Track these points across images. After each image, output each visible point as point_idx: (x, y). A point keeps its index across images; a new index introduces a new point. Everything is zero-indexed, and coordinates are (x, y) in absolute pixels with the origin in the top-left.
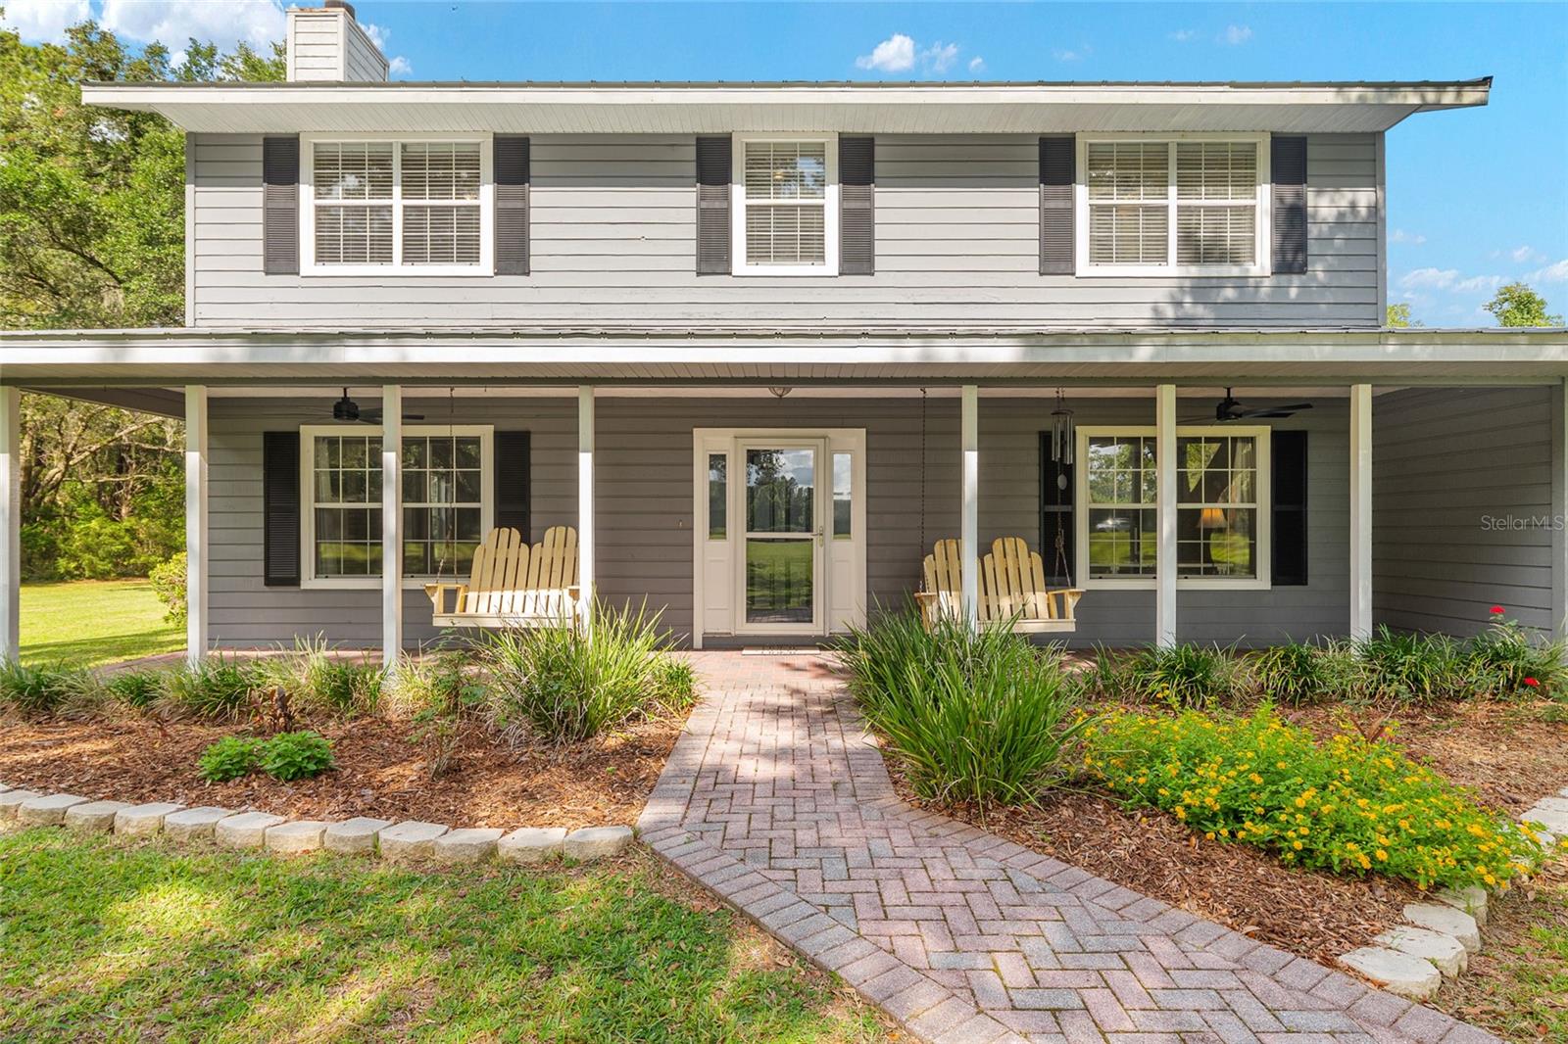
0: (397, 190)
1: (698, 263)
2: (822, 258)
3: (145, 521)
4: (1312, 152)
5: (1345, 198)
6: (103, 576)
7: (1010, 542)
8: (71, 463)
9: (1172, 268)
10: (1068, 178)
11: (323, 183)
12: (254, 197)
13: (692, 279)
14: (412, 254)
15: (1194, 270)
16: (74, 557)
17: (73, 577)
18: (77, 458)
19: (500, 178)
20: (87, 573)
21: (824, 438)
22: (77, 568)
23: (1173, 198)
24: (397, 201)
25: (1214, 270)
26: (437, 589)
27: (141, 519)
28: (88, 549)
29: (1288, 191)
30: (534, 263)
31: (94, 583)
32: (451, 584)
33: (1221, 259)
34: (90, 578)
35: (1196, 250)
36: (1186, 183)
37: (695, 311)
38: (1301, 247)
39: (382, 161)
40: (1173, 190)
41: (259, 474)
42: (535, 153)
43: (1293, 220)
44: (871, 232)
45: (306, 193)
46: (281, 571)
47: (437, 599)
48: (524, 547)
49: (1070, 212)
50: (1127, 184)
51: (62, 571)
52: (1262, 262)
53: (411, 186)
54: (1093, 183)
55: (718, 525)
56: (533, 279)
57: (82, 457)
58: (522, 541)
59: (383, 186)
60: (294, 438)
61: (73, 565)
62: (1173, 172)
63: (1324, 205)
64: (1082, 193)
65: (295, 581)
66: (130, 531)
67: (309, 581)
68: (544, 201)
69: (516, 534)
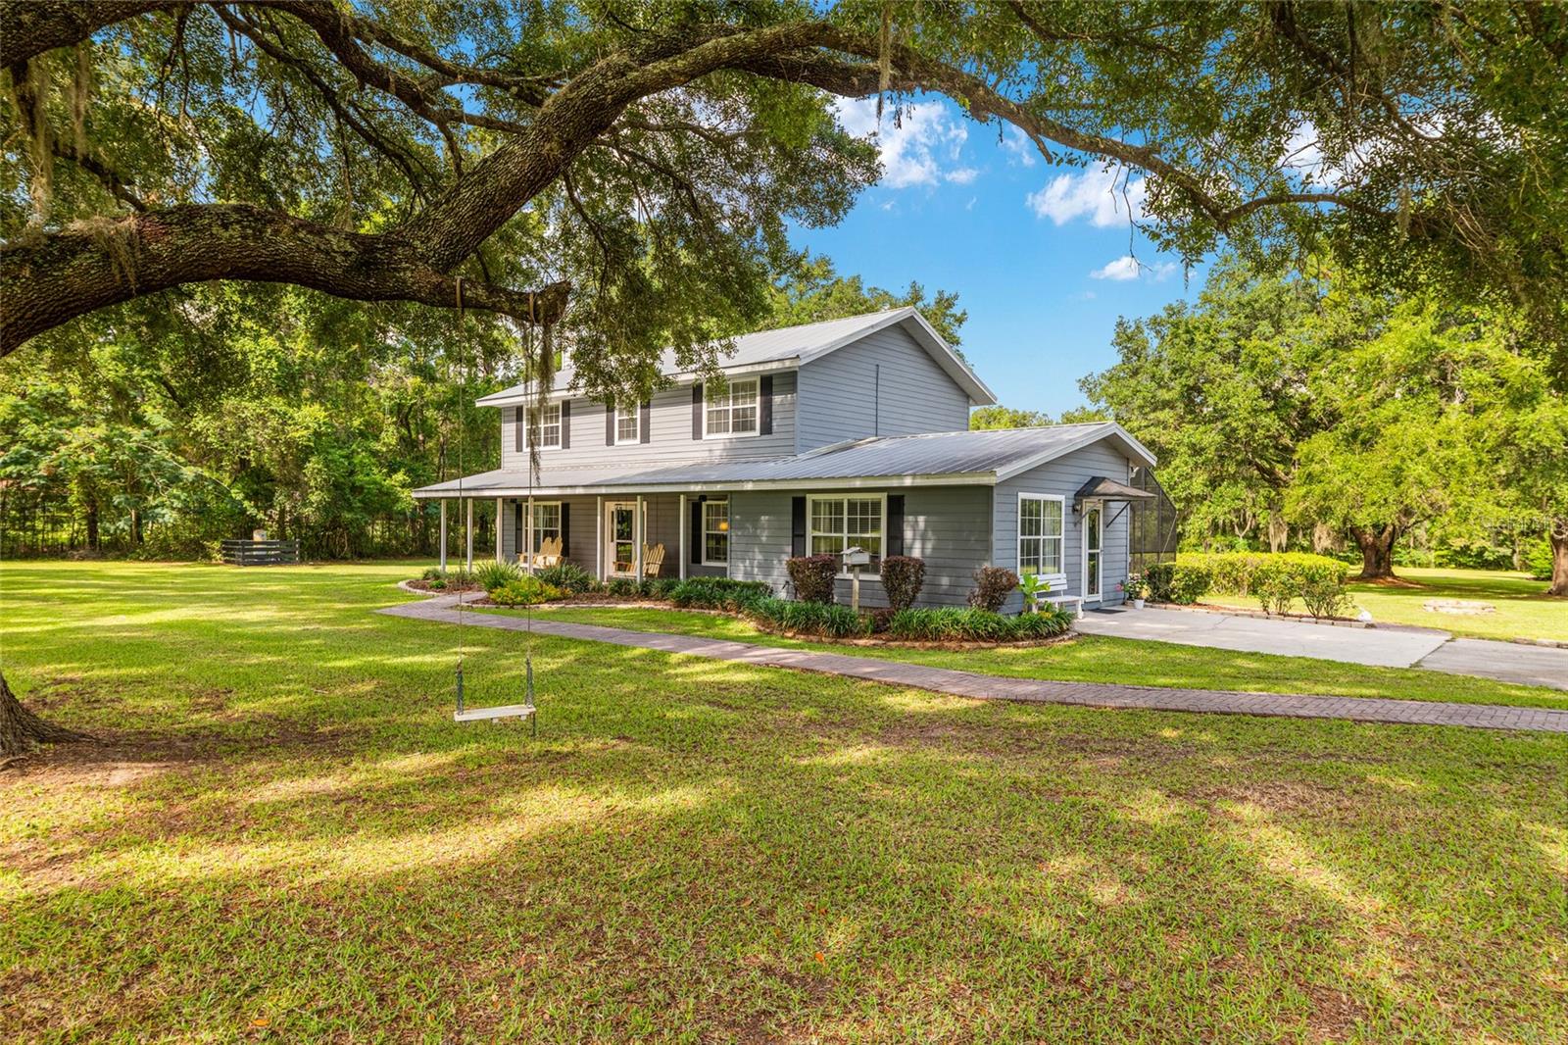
0: (542, 422)
1: (607, 442)
2: (636, 436)
4: (775, 381)
9: (730, 435)
10: (701, 401)
12: (514, 427)
13: (606, 448)
14: (546, 442)
19: (563, 415)
21: (636, 505)
23: (731, 406)
24: (542, 426)
25: (742, 434)
29: (767, 399)
30: (571, 445)
33: (746, 429)
35: (740, 425)
36: (735, 399)
38: (770, 423)
40: (731, 402)
41: (514, 517)
42: (571, 406)
43: (768, 409)
44: (649, 427)
45: (524, 425)
46: (519, 549)
49: (701, 414)
52: (757, 429)
53: (546, 420)
54: (708, 401)
56: (571, 450)
62: (731, 395)
63: (778, 404)
64: (704, 406)
68: (573, 421)
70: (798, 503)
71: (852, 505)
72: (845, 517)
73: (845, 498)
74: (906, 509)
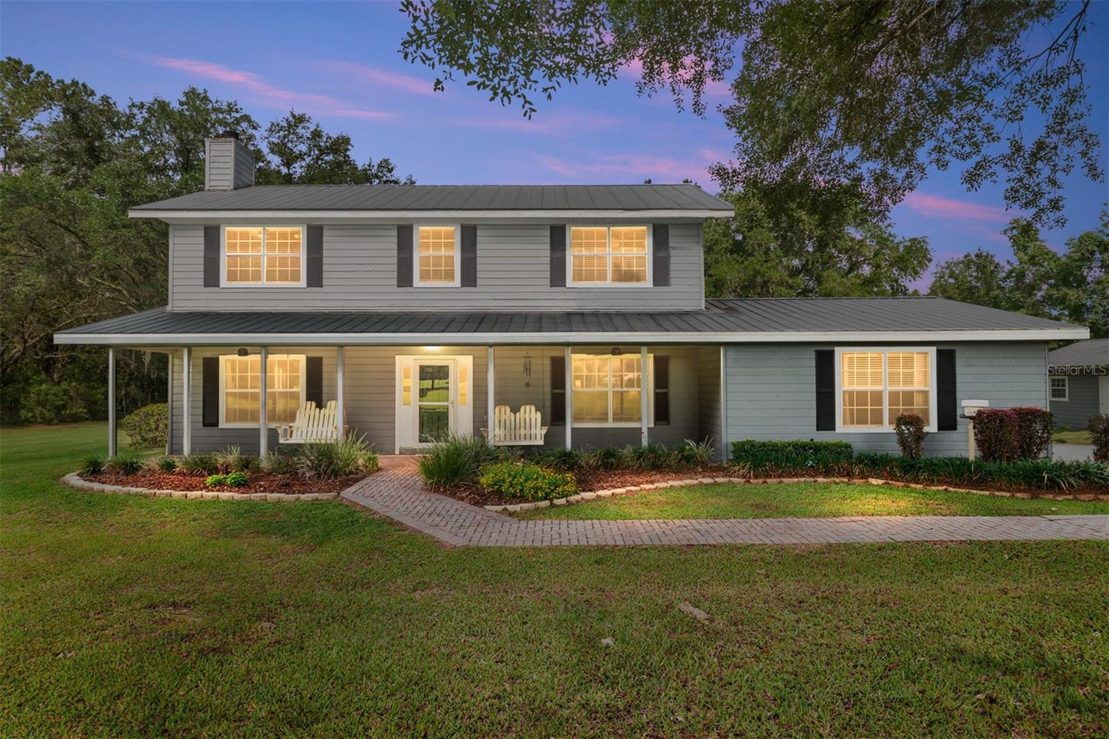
1: (398, 282)
2: (453, 278)
3: (74, 384)
4: (671, 232)
6: (48, 422)
7: (528, 407)
8: (27, 345)
9: (609, 284)
10: (563, 243)
11: (231, 247)
13: (396, 289)
14: (270, 277)
15: (618, 285)
16: (30, 410)
17: (30, 422)
18: (31, 342)
19: (309, 244)
20: (39, 420)
21: (454, 360)
22: (32, 417)
23: (609, 252)
24: (263, 254)
25: (627, 284)
26: (282, 428)
27: (71, 382)
28: (40, 403)
30: (325, 282)
31: (42, 427)
32: (287, 426)
33: (631, 278)
34: (40, 423)
35: (622, 275)
37: (397, 303)
38: (667, 272)
40: (609, 249)
42: (325, 233)
44: (475, 268)
45: (223, 251)
47: (282, 431)
48: (318, 409)
49: (563, 258)
50: (589, 247)
51: (23, 417)
52: (648, 281)
54: (573, 245)
56: (324, 289)
57: (34, 341)
58: (317, 407)
59: (257, 248)
60: (216, 360)
61: (30, 415)
62: (609, 241)
64: (568, 250)
65: (216, 424)
66: (66, 392)
67: (223, 425)
68: (329, 253)
69: (314, 404)
71: (892, 360)
72: (886, 370)
73: (885, 352)
74: (957, 362)
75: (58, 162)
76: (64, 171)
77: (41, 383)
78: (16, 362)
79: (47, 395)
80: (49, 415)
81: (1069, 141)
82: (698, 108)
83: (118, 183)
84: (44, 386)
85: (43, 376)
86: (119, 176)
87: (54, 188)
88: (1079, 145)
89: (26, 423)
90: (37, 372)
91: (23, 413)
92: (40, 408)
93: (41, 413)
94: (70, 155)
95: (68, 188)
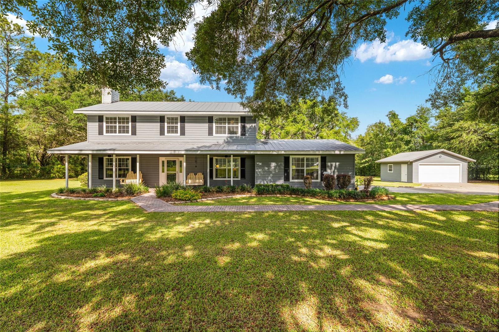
0: (117, 123)
1: (160, 134)
2: (178, 133)
4: (246, 119)
5: (251, 125)
7: (199, 173)
9: (227, 135)
10: (212, 122)
11: (107, 122)
12: (97, 124)
13: (159, 136)
14: (120, 132)
15: (230, 135)
16: (54, 174)
19: (132, 122)
21: (178, 159)
23: (227, 125)
24: (117, 125)
25: (232, 135)
26: (121, 179)
28: (57, 172)
29: (243, 124)
30: (137, 134)
32: (123, 179)
33: (234, 133)
35: (231, 132)
36: (229, 123)
37: (160, 140)
38: (245, 131)
39: (115, 119)
40: (227, 124)
41: (98, 163)
42: (137, 118)
43: (243, 128)
44: (185, 129)
45: (104, 124)
46: (101, 177)
47: (121, 181)
48: (134, 174)
49: (213, 127)
50: (221, 123)
52: (239, 134)
53: (119, 123)
54: (216, 123)
55: (163, 171)
56: (137, 136)
59: (115, 123)
60: (103, 158)
62: (227, 121)
63: (248, 126)
64: (214, 124)
65: (103, 178)
67: (105, 179)
68: (138, 125)
70: (286, 159)
71: (307, 159)
72: (305, 163)
73: (305, 157)
74: (327, 160)
75: (60, 90)
76: (62, 94)
77: (58, 165)
78: (49, 158)
79: (60, 169)
80: (61, 176)
81: (341, 97)
82: (218, 88)
83: (78, 99)
84: (59, 166)
85: (59, 162)
86: (79, 96)
87: (57, 100)
88: (343, 98)
89: (53, 178)
90: (57, 161)
91: (52, 175)
92: (58, 173)
93: (58, 175)
94: (64, 88)
95: (63, 100)
